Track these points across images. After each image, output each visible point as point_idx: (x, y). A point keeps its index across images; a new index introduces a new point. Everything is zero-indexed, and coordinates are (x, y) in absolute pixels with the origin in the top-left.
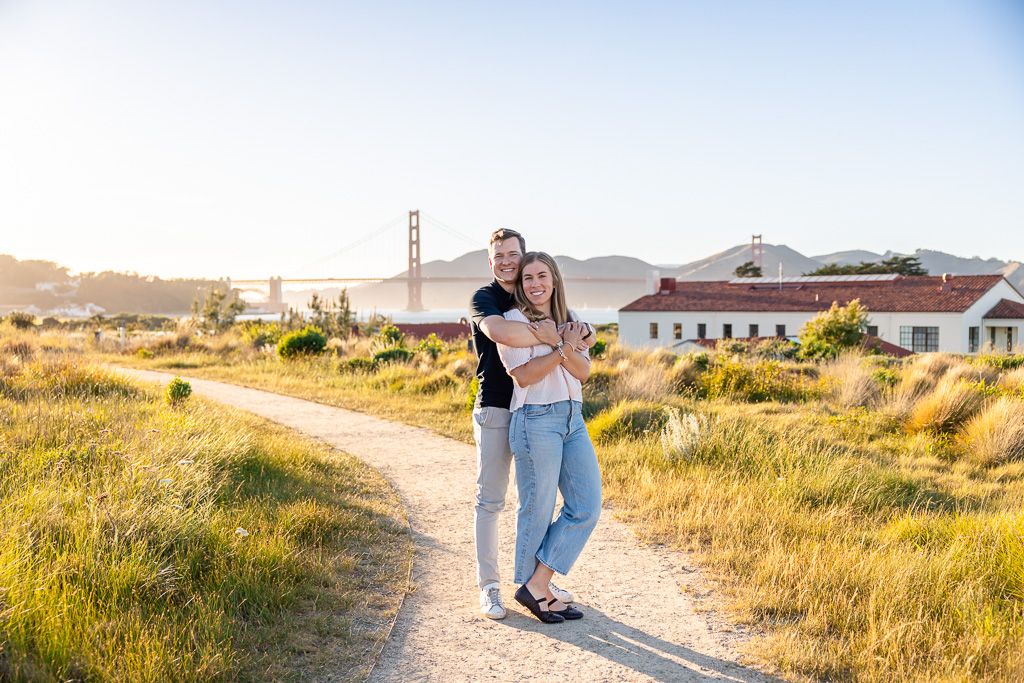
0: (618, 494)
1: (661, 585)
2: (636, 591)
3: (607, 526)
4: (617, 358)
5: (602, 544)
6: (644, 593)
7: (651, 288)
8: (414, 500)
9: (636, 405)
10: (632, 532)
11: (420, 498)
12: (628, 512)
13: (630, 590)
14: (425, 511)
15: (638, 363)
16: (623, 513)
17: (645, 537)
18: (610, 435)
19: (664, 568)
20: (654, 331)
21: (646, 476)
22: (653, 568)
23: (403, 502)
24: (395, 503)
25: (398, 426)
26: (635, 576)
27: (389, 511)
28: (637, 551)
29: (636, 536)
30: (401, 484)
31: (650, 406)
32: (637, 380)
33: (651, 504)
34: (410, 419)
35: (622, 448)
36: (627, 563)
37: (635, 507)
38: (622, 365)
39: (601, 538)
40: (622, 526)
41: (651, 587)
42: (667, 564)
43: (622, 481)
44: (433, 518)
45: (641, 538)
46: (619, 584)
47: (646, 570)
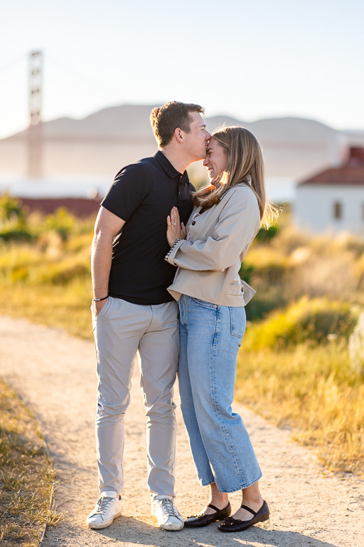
0: (297, 412)
1: (349, 519)
2: (320, 525)
3: (284, 449)
4: (293, 245)
5: (278, 471)
6: (329, 528)
7: (334, 157)
8: (49, 415)
9: (319, 305)
10: (315, 458)
11: (57, 413)
12: (309, 433)
13: (314, 524)
14: (64, 429)
15: (321, 252)
16: (304, 435)
17: (330, 464)
18: (287, 341)
19: (353, 500)
20: (338, 211)
21: (331, 392)
22: (339, 499)
23: (35, 418)
24: (27, 418)
25: (22, 326)
26: (318, 508)
27: (21, 427)
28: (321, 480)
29: (319, 461)
30: (32, 395)
31: (336, 306)
32: (319, 274)
33: (338, 424)
34: (39, 316)
35: (300, 356)
36: (308, 493)
37: (317, 428)
38: (299, 256)
39: (277, 463)
40: (301, 450)
41: (338, 522)
42: (356, 495)
43: (301, 397)
44: (72, 436)
45: (325, 464)
46: (300, 517)
47: (332, 502)
